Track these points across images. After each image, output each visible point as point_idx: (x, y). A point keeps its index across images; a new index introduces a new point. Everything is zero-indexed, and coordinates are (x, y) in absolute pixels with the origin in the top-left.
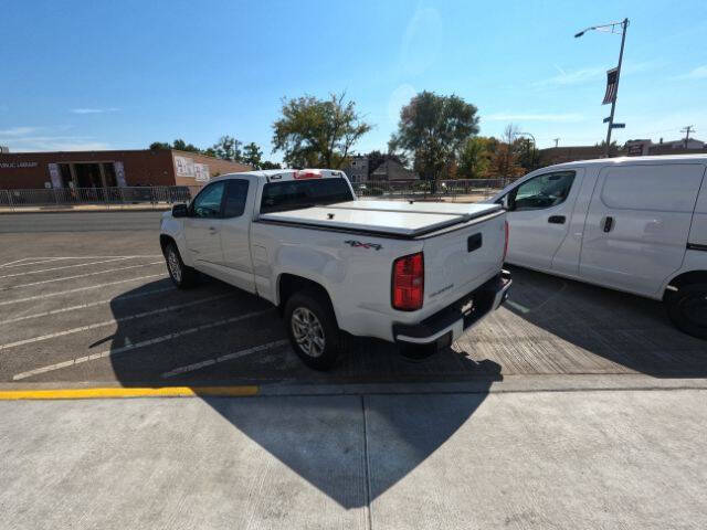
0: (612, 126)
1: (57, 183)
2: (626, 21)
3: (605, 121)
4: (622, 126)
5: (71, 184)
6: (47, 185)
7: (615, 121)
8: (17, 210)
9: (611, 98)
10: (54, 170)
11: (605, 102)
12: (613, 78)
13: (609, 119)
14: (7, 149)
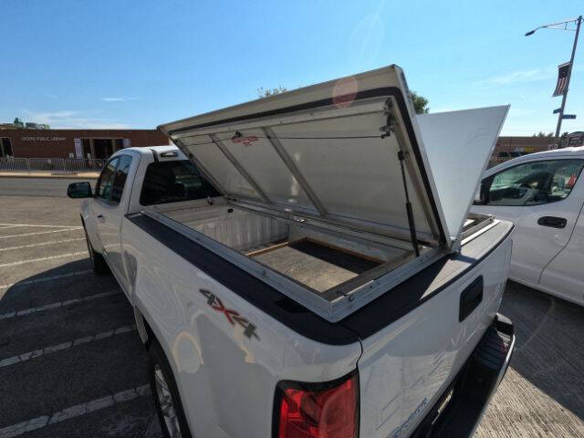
0: (563, 117)
1: (80, 154)
2: (580, 18)
3: (555, 112)
4: (573, 117)
5: (89, 155)
6: (71, 155)
7: (565, 113)
8: (33, 174)
9: (562, 90)
10: (78, 144)
11: (556, 94)
12: (565, 72)
13: (560, 111)
14: (48, 126)
